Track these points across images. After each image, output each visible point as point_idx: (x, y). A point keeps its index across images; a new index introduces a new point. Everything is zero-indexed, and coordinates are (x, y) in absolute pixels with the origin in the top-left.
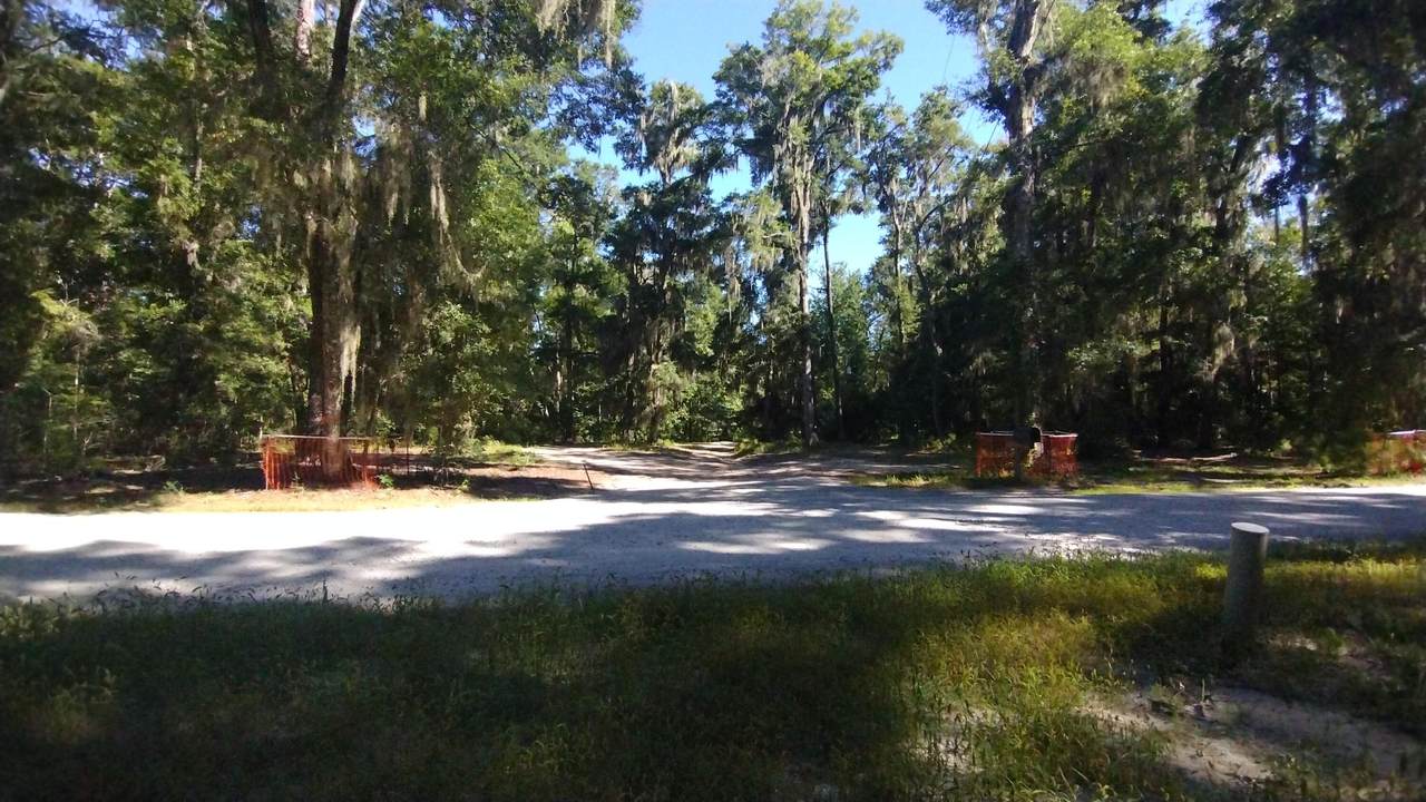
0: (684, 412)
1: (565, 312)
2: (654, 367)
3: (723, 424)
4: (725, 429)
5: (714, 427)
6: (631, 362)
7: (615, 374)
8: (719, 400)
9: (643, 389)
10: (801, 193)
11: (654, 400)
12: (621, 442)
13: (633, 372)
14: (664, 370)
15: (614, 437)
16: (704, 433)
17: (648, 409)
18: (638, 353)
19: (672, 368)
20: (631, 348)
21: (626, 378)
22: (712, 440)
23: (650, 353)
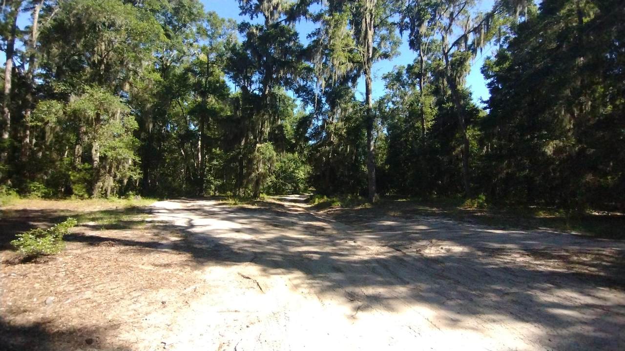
0: (273, 178)
1: (201, 112)
2: (258, 145)
3: (295, 185)
4: (295, 188)
5: (289, 186)
6: (243, 143)
7: (231, 150)
8: (293, 172)
9: (250, 161)
10: (368, 20)
11: (257, 169)
12: (234, 197)
13: (244, 149)
14: (266, 149)
15: (229, 193)
16: (283, 190)
17: (253, 175)
18: (247, 137)
19: (271, 147)
20: (242, 134)
21: (239, 153)
22: (288, 194)
23: (255, 138)
